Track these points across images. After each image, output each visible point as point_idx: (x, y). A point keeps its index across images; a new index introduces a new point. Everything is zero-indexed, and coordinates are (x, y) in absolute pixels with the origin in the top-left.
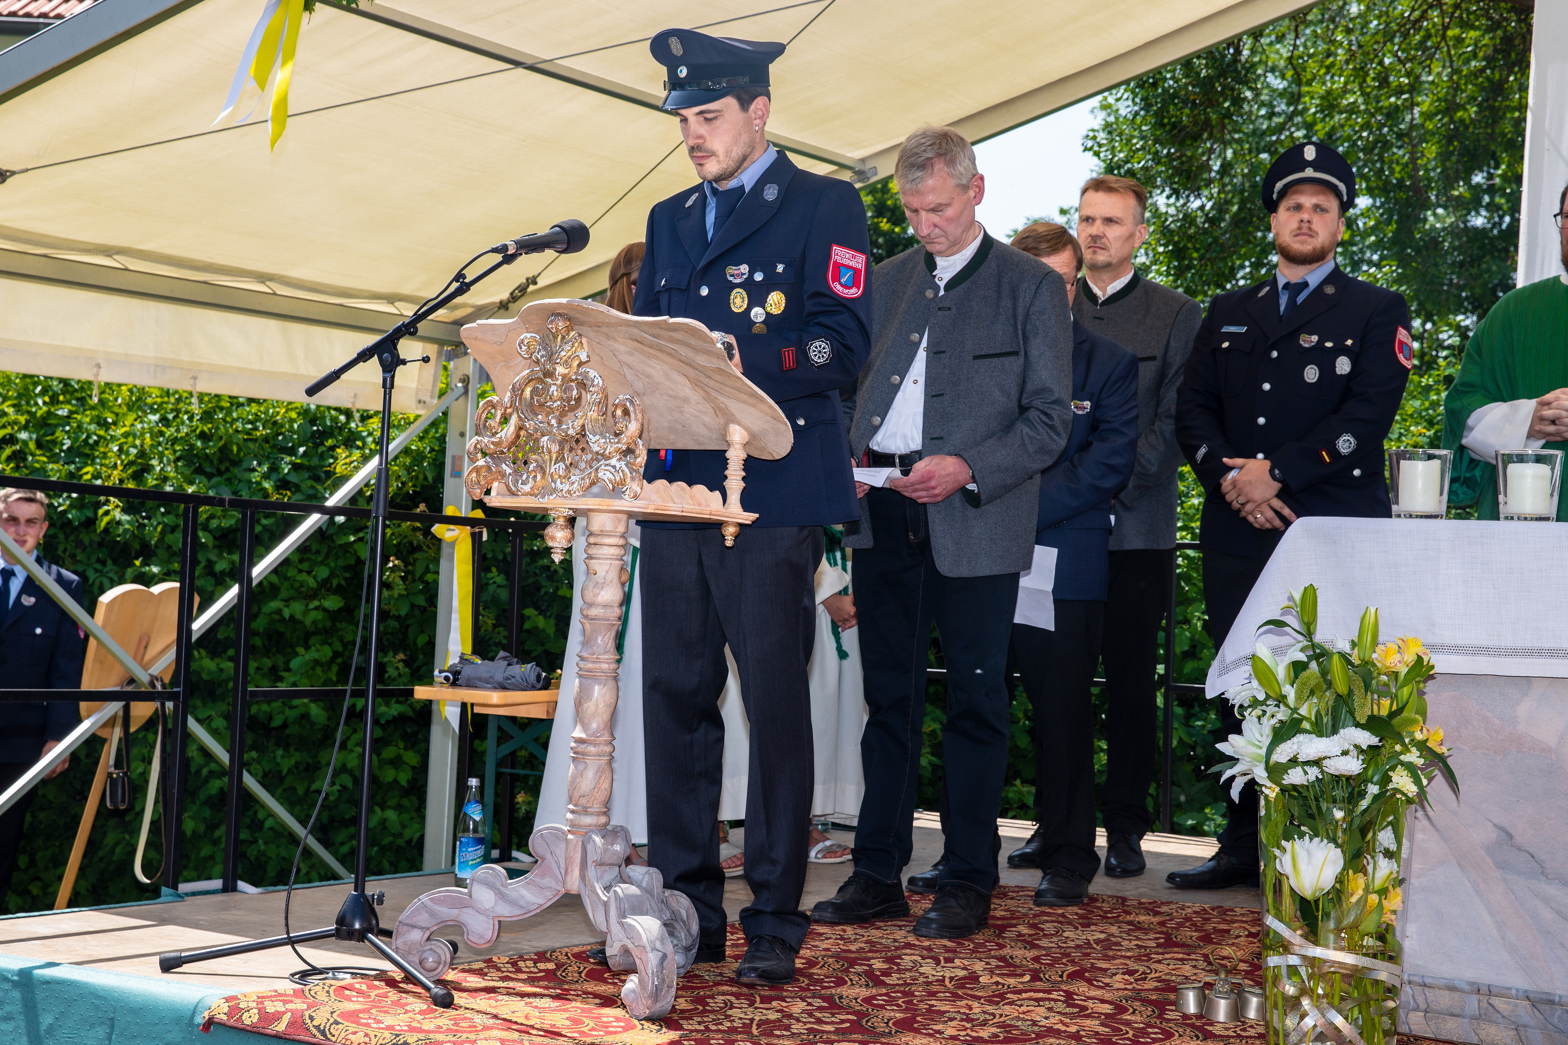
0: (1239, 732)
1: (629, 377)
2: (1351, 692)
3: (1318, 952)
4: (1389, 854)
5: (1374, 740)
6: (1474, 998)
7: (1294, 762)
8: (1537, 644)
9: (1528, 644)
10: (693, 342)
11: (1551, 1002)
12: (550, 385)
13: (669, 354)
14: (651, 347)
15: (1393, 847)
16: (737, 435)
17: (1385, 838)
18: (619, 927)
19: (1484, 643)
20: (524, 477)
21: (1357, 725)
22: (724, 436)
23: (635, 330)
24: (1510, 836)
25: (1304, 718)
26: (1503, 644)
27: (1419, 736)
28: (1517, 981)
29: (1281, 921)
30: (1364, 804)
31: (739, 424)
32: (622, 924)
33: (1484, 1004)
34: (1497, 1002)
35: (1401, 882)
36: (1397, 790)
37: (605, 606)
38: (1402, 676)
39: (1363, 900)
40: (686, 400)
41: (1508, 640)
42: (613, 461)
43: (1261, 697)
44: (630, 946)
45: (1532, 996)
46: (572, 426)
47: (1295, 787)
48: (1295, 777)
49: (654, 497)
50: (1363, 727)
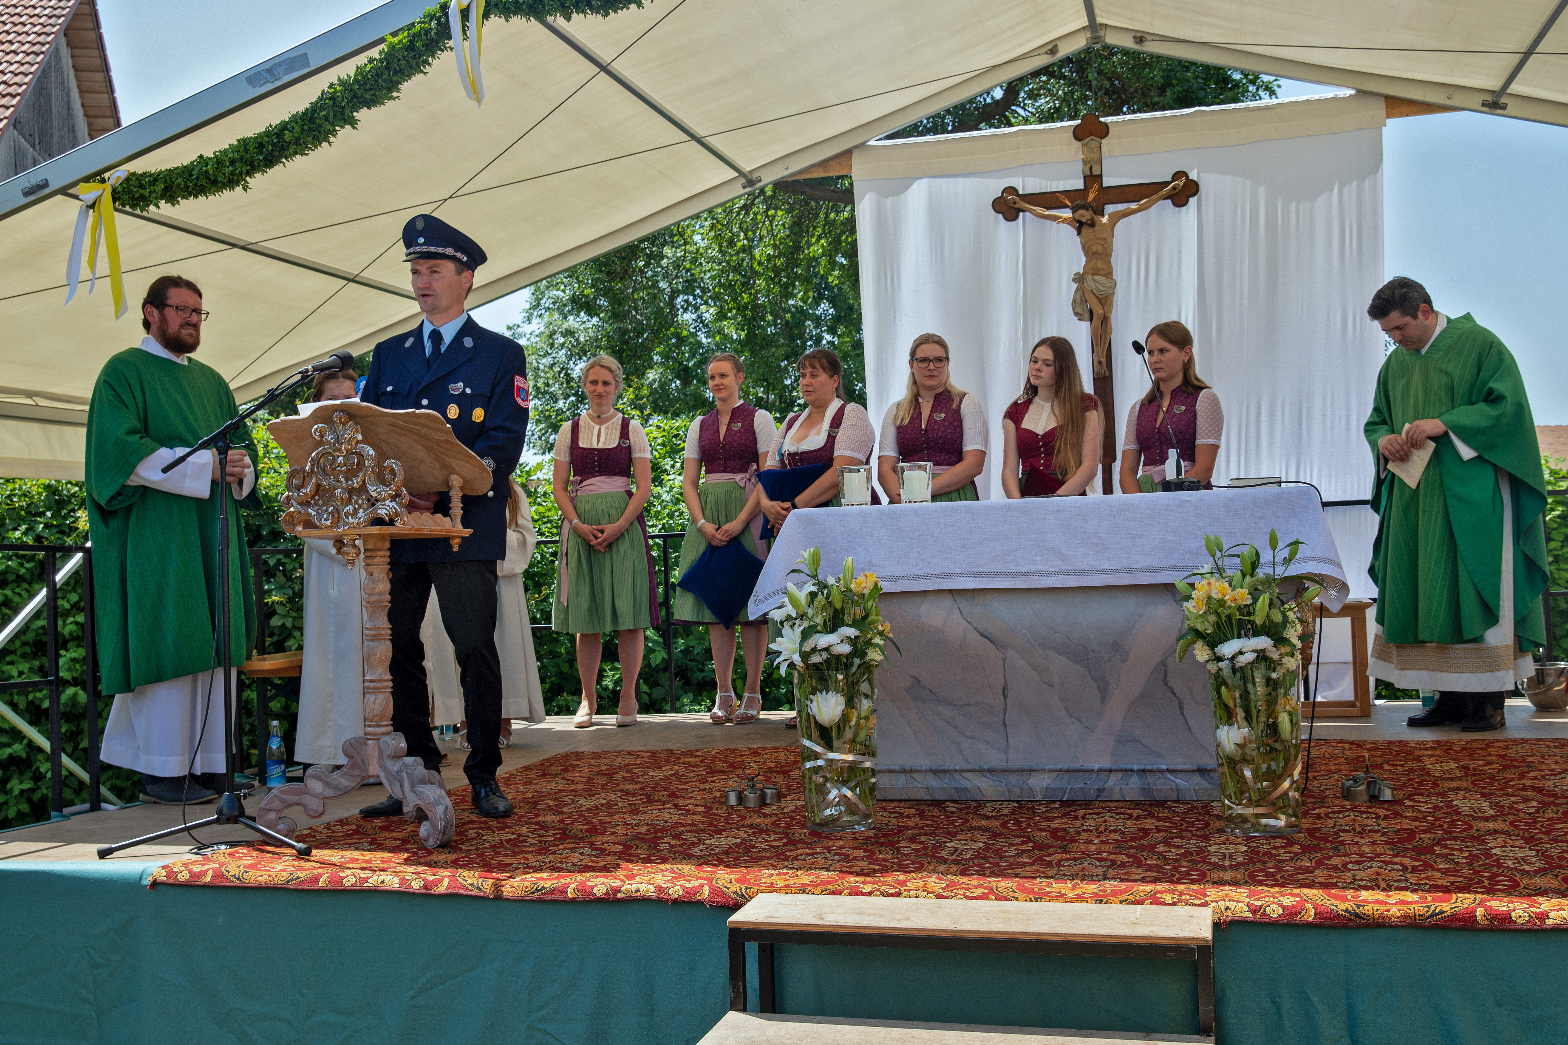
0: (781, 636)
1: (384, 449)
2: (843, 608)
3: (832, 756)
4: (866, 696)
5: (857, 633)
6: (903, 774)
7: (814, 650)
8: (929, 572)
9: (925, 572)
10: (431, 424)
11: (944, 771)
12: (338, 457)
14: (402, 429)
15: (869, 693)
16: (456, 481)
17: (865, 687)
18: (412, 794)
19: (901, 574)
20: (325, 516)
21: (847, 625)
22: (449, 483)
23: (392, 419)
24: (919, 681)
25: (817, 625)
26: (911, 574)
27: (880, 628)
28: (925, 763)
29: (811, 740)
30: (854, 669)
31: (457, 474)
32: (414, 792)
33: (908, 777)
34: (915, 775)
35: (875, 711)
36: (871, 660)
37: (380, 594)
38: (866, 596)
39: (858, 724)
40: (422, 461)
42: (387, 502)
43: (794, 615)
44: (422, 804)
45: (933, 768)
46: (356, 483)
47: (814, 664)
48: (816, 659)
49: (413, 524)
50: (850, 626)
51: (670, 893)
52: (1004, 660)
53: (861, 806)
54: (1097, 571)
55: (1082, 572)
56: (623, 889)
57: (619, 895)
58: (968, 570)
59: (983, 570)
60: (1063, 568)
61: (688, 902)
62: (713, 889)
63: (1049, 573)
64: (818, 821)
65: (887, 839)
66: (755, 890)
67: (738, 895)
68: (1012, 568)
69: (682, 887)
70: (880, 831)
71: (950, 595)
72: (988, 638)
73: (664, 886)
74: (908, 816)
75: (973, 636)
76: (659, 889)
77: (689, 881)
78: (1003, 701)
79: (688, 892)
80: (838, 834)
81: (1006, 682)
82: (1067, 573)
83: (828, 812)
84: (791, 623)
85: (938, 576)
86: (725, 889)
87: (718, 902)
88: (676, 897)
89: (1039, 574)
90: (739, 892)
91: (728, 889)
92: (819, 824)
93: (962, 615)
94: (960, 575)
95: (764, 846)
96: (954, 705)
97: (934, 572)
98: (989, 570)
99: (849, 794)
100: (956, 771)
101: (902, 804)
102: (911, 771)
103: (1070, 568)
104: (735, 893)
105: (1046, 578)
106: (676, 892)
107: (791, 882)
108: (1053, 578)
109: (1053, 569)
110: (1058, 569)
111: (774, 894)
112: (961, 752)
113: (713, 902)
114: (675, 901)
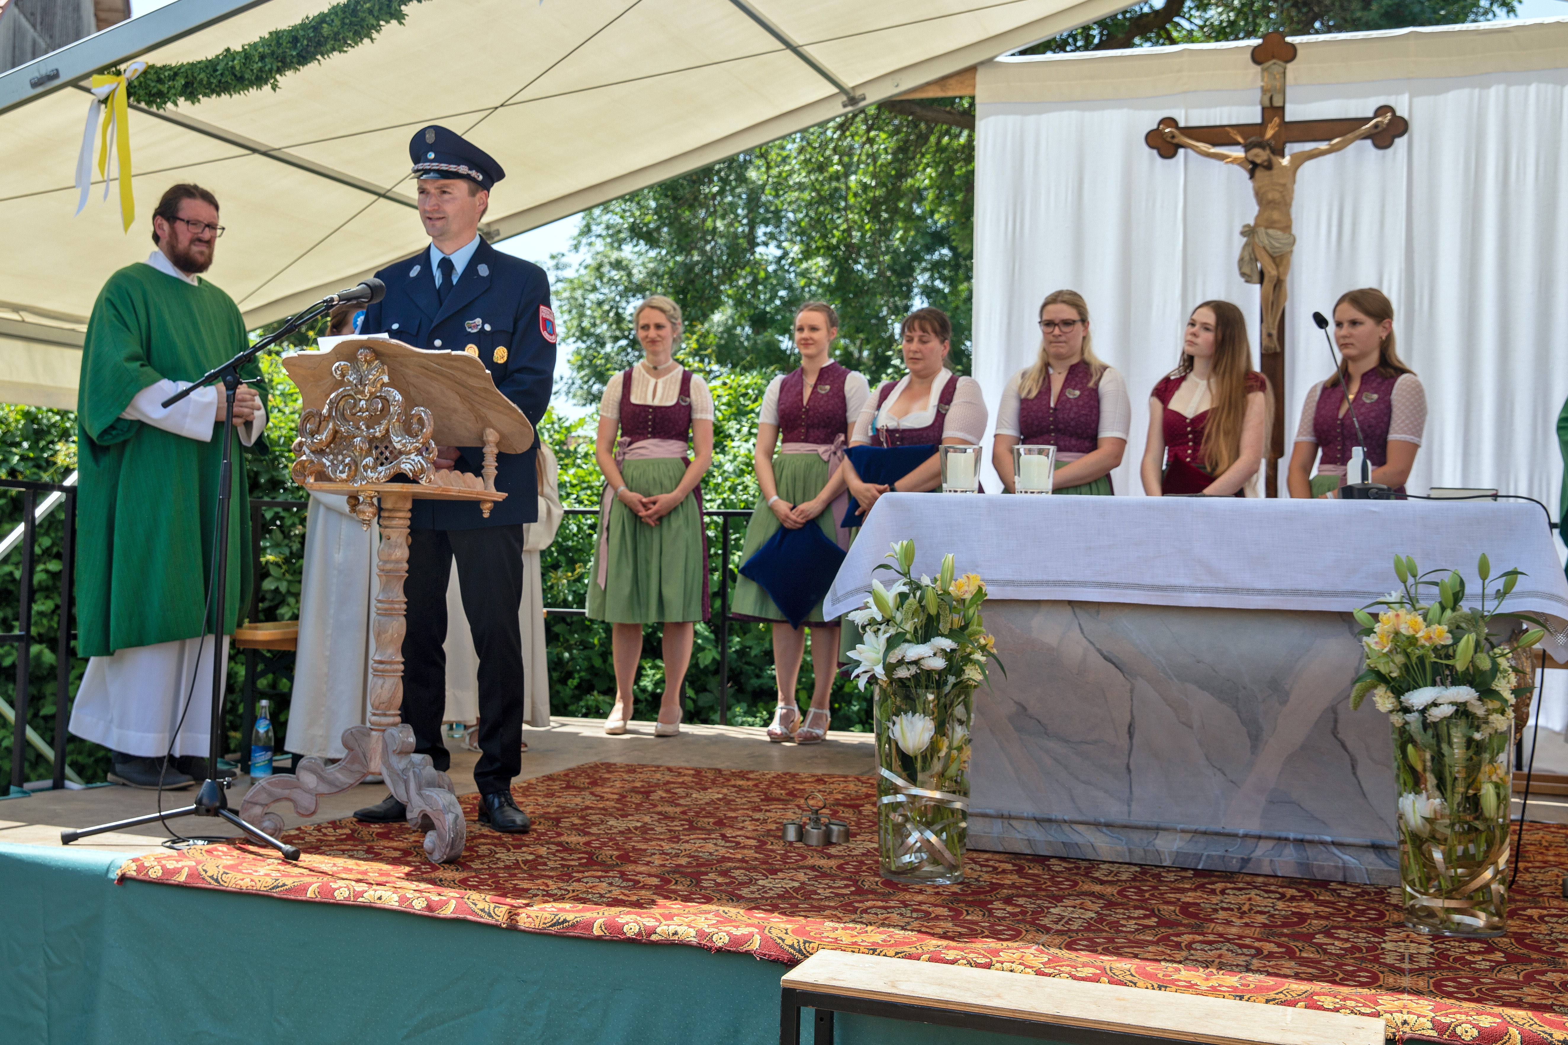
0: (862, 642)
2: (938, 614)
3: (915, 791)
4: (961, 722)
5: (954, 645)
6: (999, 821)
7: (901, 662)
8: (1045, 578)
9: (1040, 578)
10: (468, 369)
11: (1050, 821)
12: (361, 400)
13: (448, 378)
14: (434, 372)
15: (964, 718)
16: (491, 436)
17: (959, 711)
18: (418, 797)
19: (1011, 578)
20: (341, 467)
21: (942, 635)
22: (481, 437)
24: (1025, 709)
25: (907, 632)
26: (1023, 579)
27: (982, 641)
28: (1028, 808)
29: (891, 771)
30: (947, 688)
31: (494, 428)
32: (420, 795)
33: (1006, 824)
34: (1014, 823)
35: (970, 741)
36: (969, 679)
37: (397, 562)
38: (967, 602)
39: (948, 754)
40: (455, 411)
41: (1028, 576)
42: (412, 456)
43: (879, 618)
44: (428, 810)
45: (1038, 816)
46: (378, 431)
47: (900, 679)
48: (902, 673)
49: (440, 483)
50: (946, 636)
51: (714, 939)
52: (1132, 691)
53: (947, 855)
54: (1254, 590)
55: (1235, 591)
56: (658, 930)
57: (654, 937)
58: (1093, 579)
59: (1111, 580)
60: (1211, 584)
61: (734, 952)
62: (765, 940)
63: (1193, 589)
64: (893, 868)
65: (976, 897)
66: (815, 945)
67: (794, 949)
68: (1148, 580)
69: (729, 934)
70: (968, 887)
71: (1069, 608)
72: (1113, 663)
73: (707, 930)
74: (1004, 871)
75: (1095, 659)
76: (700, 933)
77: (737, 927)
78: (1128, 741)
79: (735, 941)
80: (917, 887)
81: (1133, 718)
82: (1217, 590)
83: (907, 859)
84: (875, 628)
85: (1056, 583)
86: (779, 941)
87: (770, 956)
88: (720, 945)
89: (1181, 589)
90: (796, 945)
91: (783, 940)
92: (894, 873)
93: (1082, 632)
94: (1083, 584)
95: (827, 893)
96: (1067, 742)
97: (1052, 579)
98: (1119, 581)
99: (933, 839)
100: (1065, 821)
101: (997, 857)
102: (1010, 817)
103: (1220, 585)
104: (792, 946)
105: (1189, 594)
106: (721, 939)
107: (859, 940)
108: (1198, 595)
109: (1199, 585)
110: (1205, 584)
111: (838, 952)
112: (1073, 799)
113: (765, 955)
114: (719, 950)
